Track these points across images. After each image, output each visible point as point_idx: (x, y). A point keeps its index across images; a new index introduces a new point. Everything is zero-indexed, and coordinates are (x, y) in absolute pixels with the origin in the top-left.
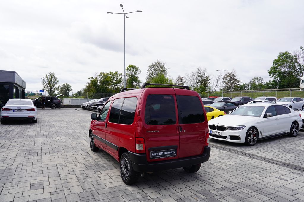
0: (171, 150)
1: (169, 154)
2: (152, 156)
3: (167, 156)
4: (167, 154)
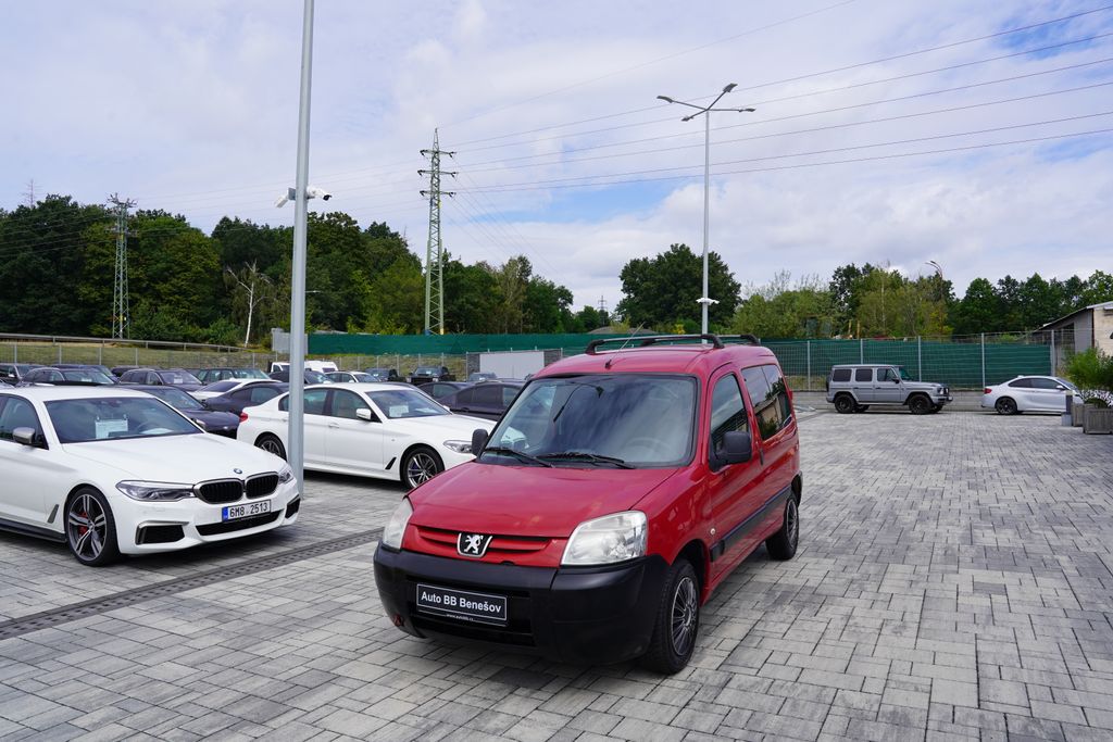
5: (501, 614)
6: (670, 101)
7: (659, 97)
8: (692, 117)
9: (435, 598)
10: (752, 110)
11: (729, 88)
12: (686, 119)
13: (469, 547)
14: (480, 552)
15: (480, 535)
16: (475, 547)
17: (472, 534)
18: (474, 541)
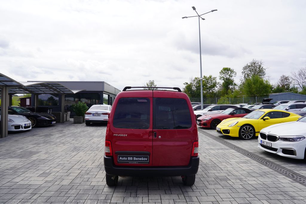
0: (142, 157)
1: (140, 160)
2: (119, 160)
3: (137, 162)
4: (137, 160)
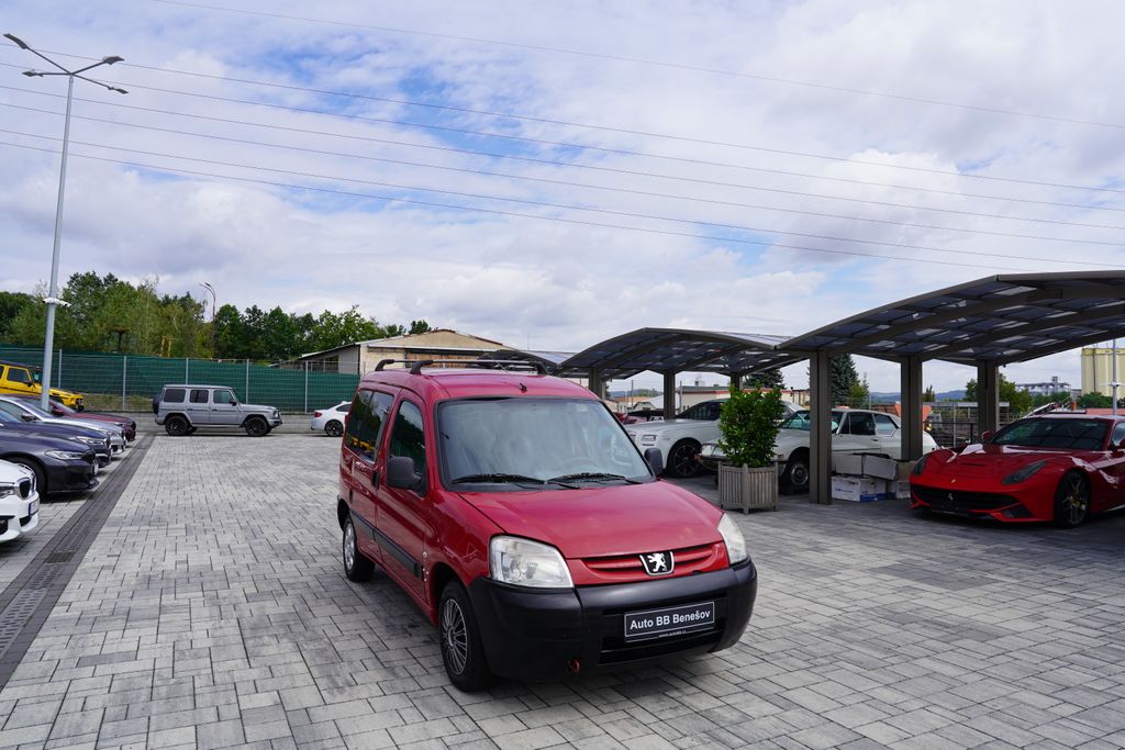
5: (710, 619)
6: (23, 46)
7: (9, 36)
8: (41, 75)
9: (647, 623)
10: (123, 92)
11: (111, 60)
12: (29, 74)
13: (658, 567)
14: (669, 568)
15: (660, 552)
16: (663, 564)
17: (651, 554)
18: (658, 559)
